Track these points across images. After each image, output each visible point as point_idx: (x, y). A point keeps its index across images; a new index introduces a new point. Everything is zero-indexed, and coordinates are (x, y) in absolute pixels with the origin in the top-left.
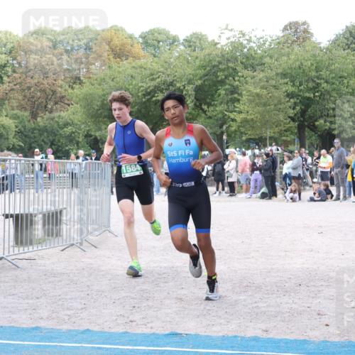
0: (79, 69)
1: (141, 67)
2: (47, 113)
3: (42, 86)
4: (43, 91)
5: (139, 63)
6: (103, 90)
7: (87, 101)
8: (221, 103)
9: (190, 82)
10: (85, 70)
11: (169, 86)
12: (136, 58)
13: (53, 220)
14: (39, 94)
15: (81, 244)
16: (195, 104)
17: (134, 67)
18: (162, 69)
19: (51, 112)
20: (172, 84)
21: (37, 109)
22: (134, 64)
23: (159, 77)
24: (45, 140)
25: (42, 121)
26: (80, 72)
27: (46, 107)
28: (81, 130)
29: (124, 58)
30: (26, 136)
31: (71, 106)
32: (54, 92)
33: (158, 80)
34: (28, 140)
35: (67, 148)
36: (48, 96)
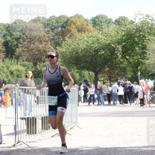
0: (58, 39)
1: (92, 36)
2: (42, 63)
3: (39, 48)
4: (39, 51)
5: (91, 34)
8: (137, 55)
9: (119, 43)
10: (62, 39)
11: (107, 46)
12: (89, 31)
14: (37, 52)
16: (122, 55)
17: (88, 37)
18: (103, 37)
19: (44, 62)
21: (36, 61)
22: (88, 35)
23: (102, 42)
25: (39, 67)
26: (59, 40)
27: (41, 59)
32: (45, 51)
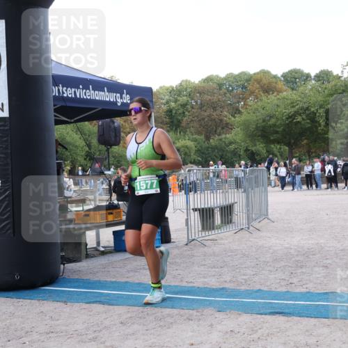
1: (284, 98)
2: (217, 136)
3: (212, 117)
4: (213, 120)
6: (257, 117)
7: (246, 126)
11: (305, 110)
12: (279, 91)
13: (227, 211)
14: (210, 123)
15: (248, 228)
17: (279, 99)
18: (300, 99)
19: (219, 135)
20: (307, 109)
21: (210, 133)
22: (278, 97)
23: (297, 105)
24: (217, 155)
25: (214, 141)
26: (239, 105)
27: (216, 131)
28: (241, 146)
29: (271, 93)
30: (203, 153)
31: (233, 130)
32: (221, 120)
33: (297, 107)
34: (204, 156)
35: (232, 160)
36: (217, 123)
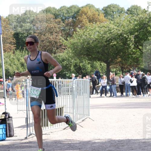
0: (69, 29)
1: (104, 27)
2: (53, 54)
3: (50, 40)
4: (50, 42)
5: (102, 24)
9: (131, 33)
10: (73, 30)
11: (119, 36)
12: (101, 22)
16: (135, 46)
17: (99, 27)
18: (115, 27)
19: (55, 53)
20: (121, 35)
22: (99, 25)
27: (52, 51)
28: (71, 62)
29: (94, 22)
31: (66, 49)
32: (56, 43)
35: (64, 73)
36: (53, 44)
